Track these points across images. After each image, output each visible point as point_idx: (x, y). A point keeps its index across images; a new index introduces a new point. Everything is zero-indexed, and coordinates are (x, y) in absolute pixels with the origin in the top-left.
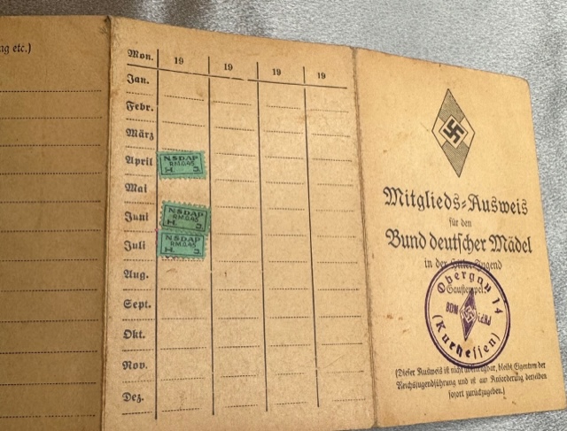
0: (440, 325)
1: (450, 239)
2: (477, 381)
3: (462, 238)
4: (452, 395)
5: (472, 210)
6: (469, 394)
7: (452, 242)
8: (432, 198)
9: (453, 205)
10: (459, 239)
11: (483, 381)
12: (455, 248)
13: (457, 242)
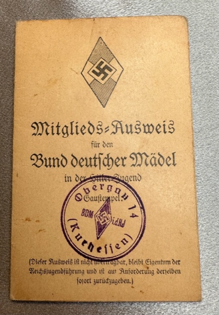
0: (75, 227)
1: (90, 159)
2: (106, 272)
3: (102, 157)
4: (79, 281)
5: (114, 133)
6: (96, 282)
7: (93, 161)
8: (77, 127)
9: (96, 131)
10: (99, 158)
11: (112, 272)
12: (95, 165)
13: (97, 160)
